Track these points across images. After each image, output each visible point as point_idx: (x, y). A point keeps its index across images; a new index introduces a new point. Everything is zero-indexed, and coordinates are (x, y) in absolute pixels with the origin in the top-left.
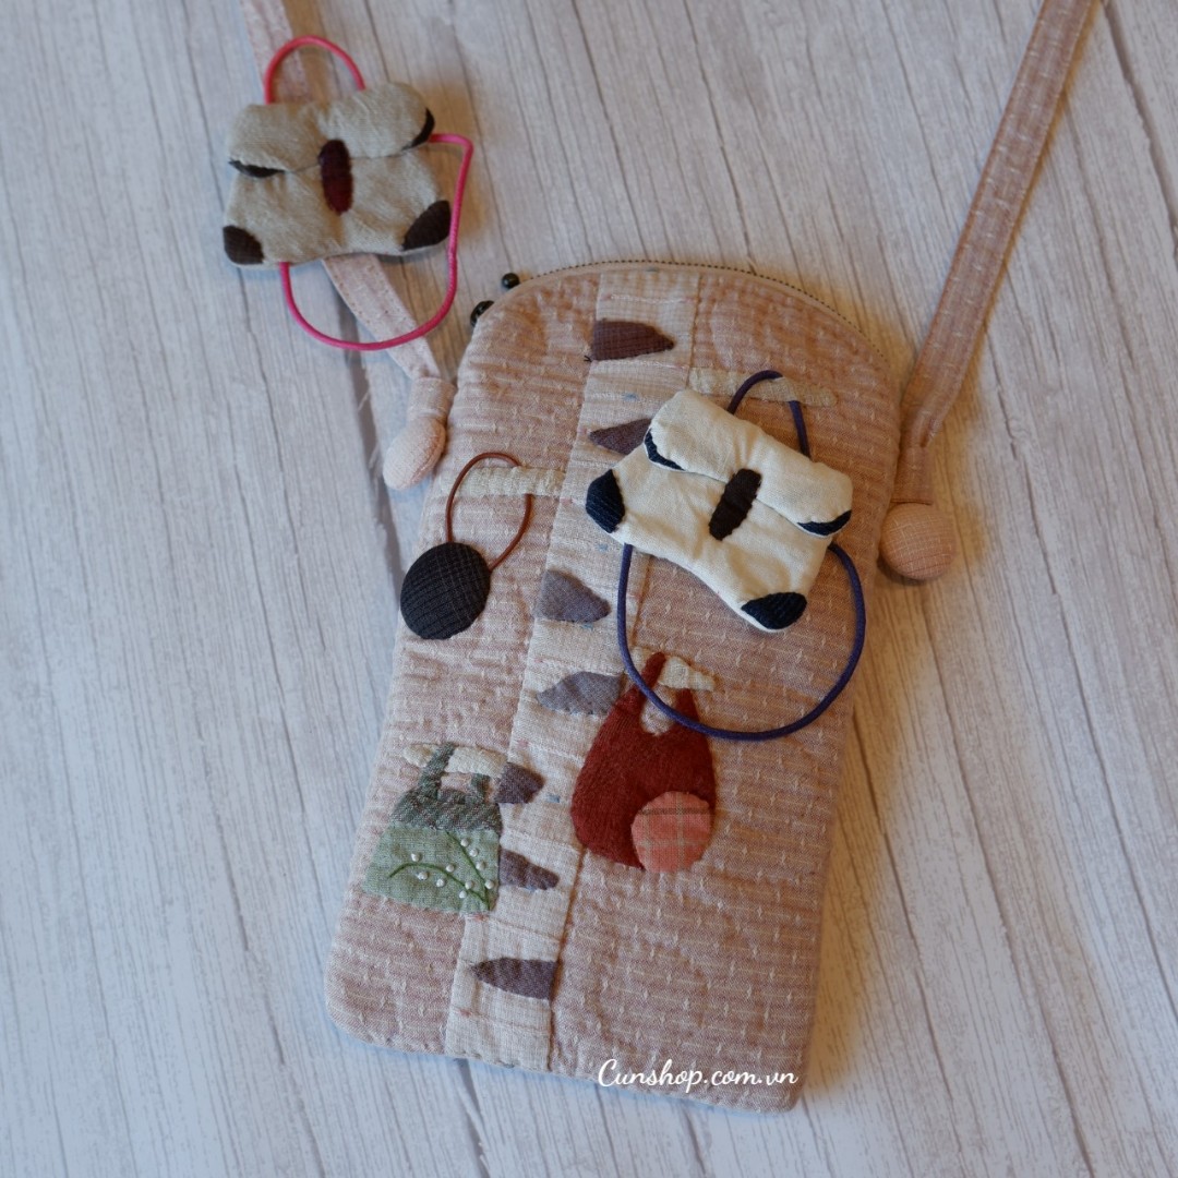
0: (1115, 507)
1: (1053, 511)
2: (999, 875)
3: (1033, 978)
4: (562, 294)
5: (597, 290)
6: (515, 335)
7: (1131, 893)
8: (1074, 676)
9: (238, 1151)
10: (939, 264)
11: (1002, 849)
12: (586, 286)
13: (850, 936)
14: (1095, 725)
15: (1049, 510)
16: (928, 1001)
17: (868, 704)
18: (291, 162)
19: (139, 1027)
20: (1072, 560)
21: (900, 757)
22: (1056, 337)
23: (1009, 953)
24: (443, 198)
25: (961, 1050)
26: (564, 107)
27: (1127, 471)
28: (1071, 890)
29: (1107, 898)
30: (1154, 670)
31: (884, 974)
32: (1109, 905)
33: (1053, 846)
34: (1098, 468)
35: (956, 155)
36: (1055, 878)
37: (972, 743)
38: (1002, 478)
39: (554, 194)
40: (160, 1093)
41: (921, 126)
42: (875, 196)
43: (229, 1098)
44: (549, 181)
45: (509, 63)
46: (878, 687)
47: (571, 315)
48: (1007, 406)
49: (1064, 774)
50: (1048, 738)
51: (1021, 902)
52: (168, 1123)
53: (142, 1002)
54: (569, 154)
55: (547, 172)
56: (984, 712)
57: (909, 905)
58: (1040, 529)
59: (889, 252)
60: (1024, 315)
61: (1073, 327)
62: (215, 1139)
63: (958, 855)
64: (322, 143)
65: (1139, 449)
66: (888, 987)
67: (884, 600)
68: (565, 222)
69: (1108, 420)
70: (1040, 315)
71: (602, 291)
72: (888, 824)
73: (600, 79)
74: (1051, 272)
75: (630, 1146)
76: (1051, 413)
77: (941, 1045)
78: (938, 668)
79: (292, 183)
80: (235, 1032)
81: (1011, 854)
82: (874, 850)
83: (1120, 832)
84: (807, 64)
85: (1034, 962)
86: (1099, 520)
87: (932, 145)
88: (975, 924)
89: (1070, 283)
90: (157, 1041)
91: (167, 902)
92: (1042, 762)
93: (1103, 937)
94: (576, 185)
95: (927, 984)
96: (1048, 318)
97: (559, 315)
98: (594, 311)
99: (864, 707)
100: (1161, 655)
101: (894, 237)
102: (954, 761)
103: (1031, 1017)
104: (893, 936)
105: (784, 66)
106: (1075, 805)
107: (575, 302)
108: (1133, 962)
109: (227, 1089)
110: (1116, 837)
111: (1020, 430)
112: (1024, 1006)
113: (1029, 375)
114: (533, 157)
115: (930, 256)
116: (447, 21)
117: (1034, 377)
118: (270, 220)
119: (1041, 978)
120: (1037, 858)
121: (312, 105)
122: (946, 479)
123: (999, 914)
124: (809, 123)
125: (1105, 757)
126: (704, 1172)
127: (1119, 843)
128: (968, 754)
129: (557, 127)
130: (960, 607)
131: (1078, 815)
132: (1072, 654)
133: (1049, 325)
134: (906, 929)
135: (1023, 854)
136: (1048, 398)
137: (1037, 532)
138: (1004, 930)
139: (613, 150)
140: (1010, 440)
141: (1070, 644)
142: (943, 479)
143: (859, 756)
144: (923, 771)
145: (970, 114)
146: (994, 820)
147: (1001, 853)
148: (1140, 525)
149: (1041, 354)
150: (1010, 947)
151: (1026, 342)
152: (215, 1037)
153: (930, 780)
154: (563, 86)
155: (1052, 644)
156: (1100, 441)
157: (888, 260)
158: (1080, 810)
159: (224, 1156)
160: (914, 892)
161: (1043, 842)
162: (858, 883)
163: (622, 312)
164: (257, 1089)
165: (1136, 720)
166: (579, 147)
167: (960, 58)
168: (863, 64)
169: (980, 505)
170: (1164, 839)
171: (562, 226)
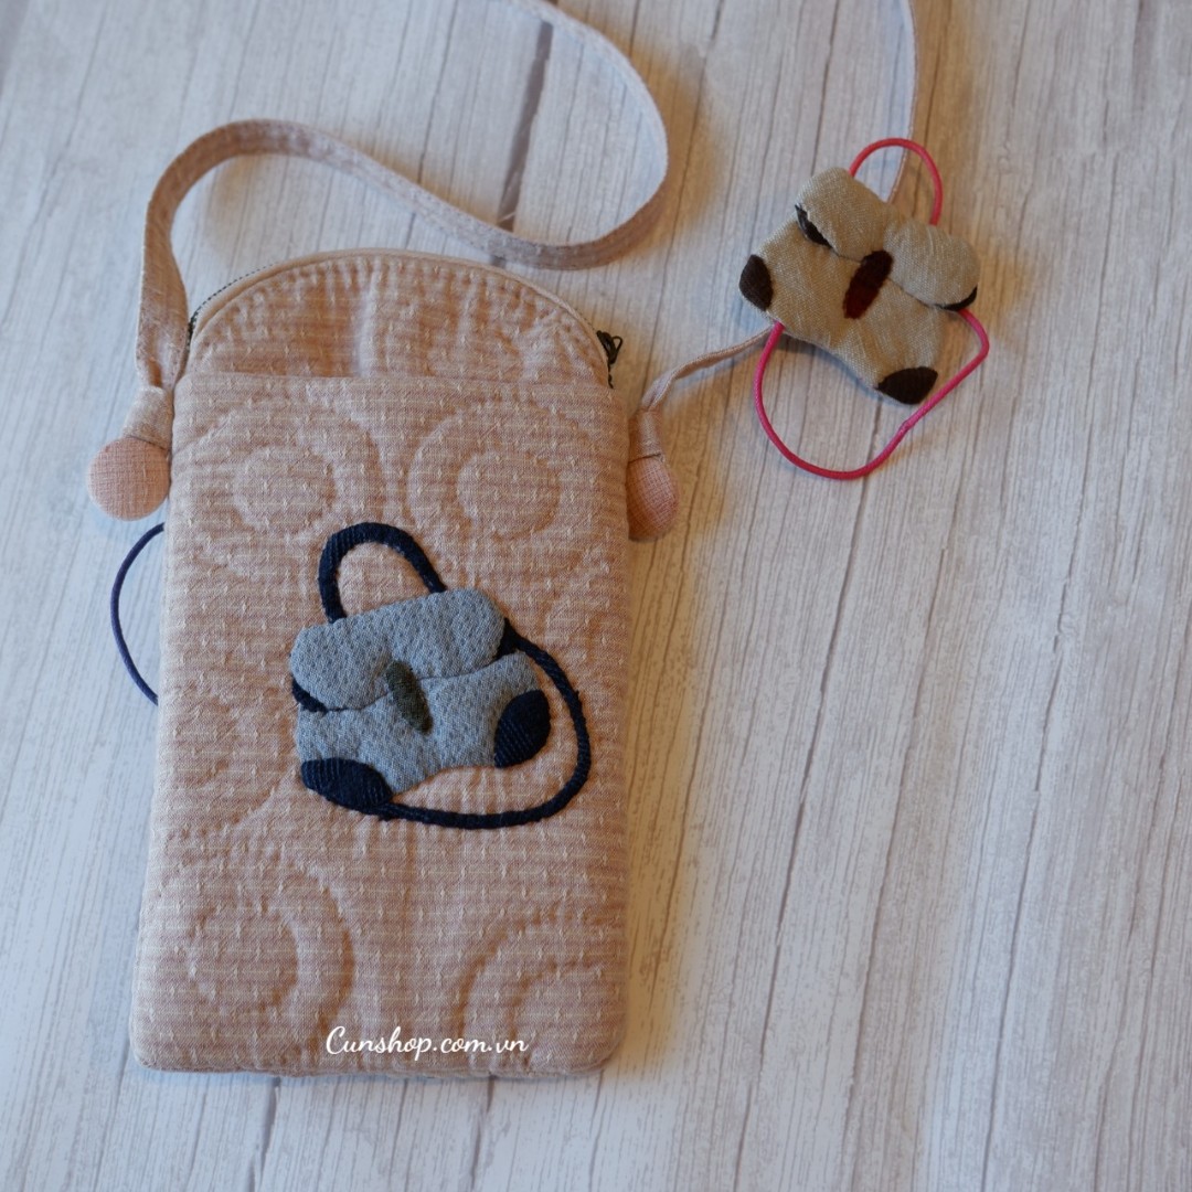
0: (1128, 733)
1: (1068, 713)
2: (869, 1029)
3: (859, 1138)
7: (986, 1098)
8: (1021, 874)
9: (63, 990)
10: (1061, 445)
11: (882, 1006)
13: (703, 1027)
14: (1021, 927)
15: (1065, 711)
16: (750, 1117)
17: (816, 820)
19: (25, 844)
20: (1066, 766)
21: (824, 881)
22: (1142, 553)
23: (846, 1105)
25: (761, 1176)
26: (775, 170)
27: (1154, 704)
28: (932, 1071)
29: (962, 1093)
30: (1099, 899)
31: (720, 1075)
32: (961, 1099)
33: (932, 1024)
34: (1128, 691)
35: (1121, 352)
36: (921, 1054)
37: (897, 896)
38: (1033, 664)
39: (731, 243)
40: (17, 910)
41: (1100, 314)
42: (1029, 361)
43: (76, 940)
44: (732, 230)
45: (741, 112)
46: (832, 809)
48: (1067, 600)
49: (973, 961)
50: (972, 922)
51: (879, 1063)
52: (12, 940)
53: (37, 822)
54: (760, 213)
55: (734, 220)
56: (922, 873)
57: (772, 1020)
58: (1049, 725)
59: (1019, 417)
60: (1120, 523)
61: (1161, 552)
62: (47, 972)
63: (838, 994)
65: (1176, 688)
66: (719, 1088)
67: (873, 731)
68: (730, 271)
69: (1157, 650)
70: (1136, 529)
72: (785, 938)
73: (819, 157)
74: (1162, 494)
75: (415, 1135)
76: (1106, 622)
77: (745, 1162)
78: (896, 815)
80: (107, 884)
81: (889, 1015)
82: (762, 957)
83: (1001, 1036)
84: (1018, 217)
85: (867, 1123)
86: (1108, 739)
87: (1102, 334)
88: (826, 1064)
89: (1177, 510)
90: (35, 863)
91: (100, 742)
92: (957, 941)
93: (943, 1128)
95: (756, 1101)
96: (1141, 534)
99: (811, 822)
100: (1112, 888)
101: (1030, 405)
102: (874, 906)
103: (842, 1174)
104: (744, 1044)
105: (995, 211)
106: (970, 994)
108: (960, 1164)
109: (77, 931)
110: (995, 1040)
111: (1070, 627)
112: (839, 1160)
113: (1101, 579)
115: (1056, 435)
116: (702, 54)
117: (1105, 584)
119: (867, 1141)
120: (912, 1029)
122: (981, 646)
123: (852, 1064)
124: (996, 271)
125: (1017, 960)
126: (473, 1186)
127: (995, 1047)
128: (889, 904)
130: (942, 768)
131: (969, 1006)
132: (1028, 853)
133: (1140, 541)
134: (759, 1042)
135: (901, 1020)
136: (1109, 608)
137: (1045, 728)
138: (851, 1081)
140: (1057, 633)
141: (1030, 842)
142: (978, 644)
143: (786, 865)
144: (840, 903)
145: (1151, 318)
146: (887, 976)
147: (880, 1009)
148: (1145, 759)
149: (1120, 565)
150: (850, 1100)
151: (1111, 549)
152: (88, 879)
153: (843, 915)
154: (782, 150)
155: (1014, 837)
156: (1141, 667)
157: (1015, 423)
158: (973, 1001)
159: (48, 991)
160: (781, 1010)
161: (925, 1015)
162: (733, 981)
164: (104, 942)
165: (1062, 939)
166: (773, 210)
167: (1163, 265)
168: (1070, 237)
169: (1002, 683)
170: (1040, 1060)
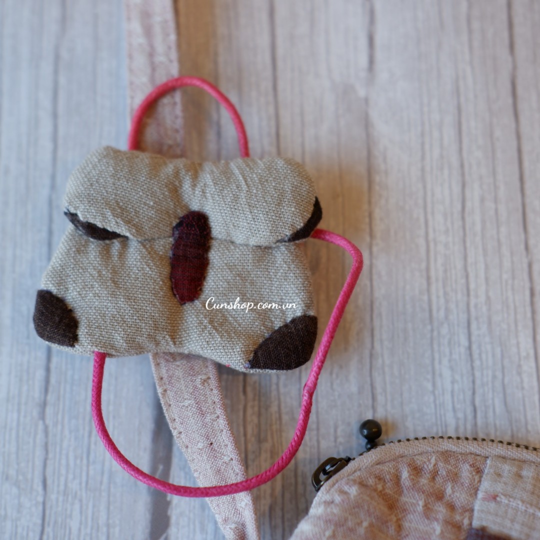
4: (435, 474)
5: (480, 481)
6: (365, 524)
12: (466, 471)
18: (138, 229)
24: (312, 313)
26: (478, 227)
39: (445, 330)
44: (442, 313)
45: (423, 158)
47: (441, 510)
54: (472, 286)
55: (442, 300)
64: (181, 213)
68: (452, 368)
71: (486, 485)
73: (528, 201)
79: (135, 253)
94: (474, 326)
97: (426, 507)
98: (472, 510)
107: (449, 491)
114: (428, 278)
116: (362, 92)
118: (95, 295)
121: (180, 163)
129: (465, 248)
139: (528, 293)
154: (482, 200)
163: (508, 523)
166: (487, 279)
171: (447, 373)
